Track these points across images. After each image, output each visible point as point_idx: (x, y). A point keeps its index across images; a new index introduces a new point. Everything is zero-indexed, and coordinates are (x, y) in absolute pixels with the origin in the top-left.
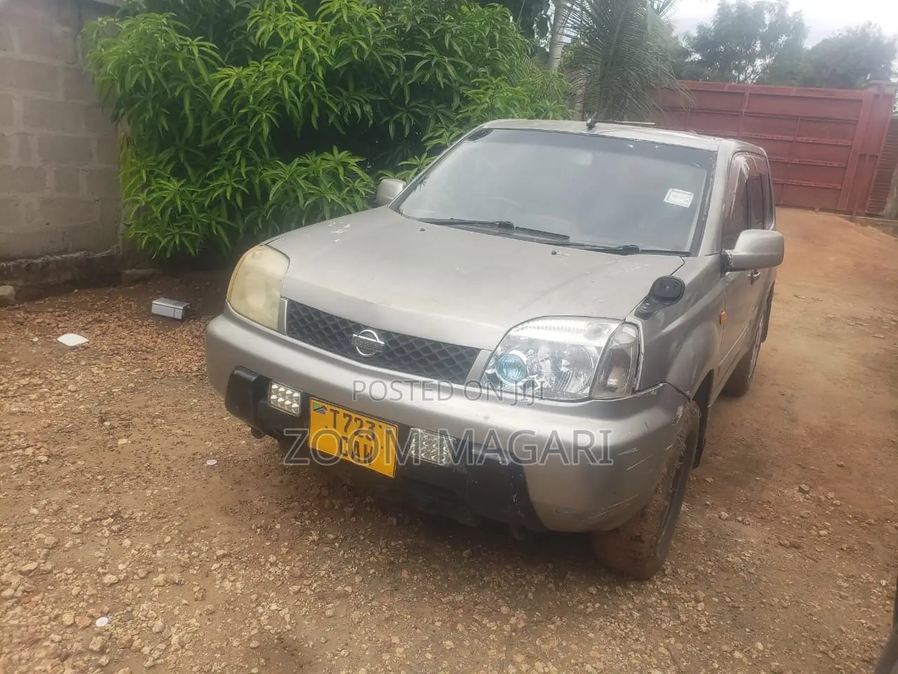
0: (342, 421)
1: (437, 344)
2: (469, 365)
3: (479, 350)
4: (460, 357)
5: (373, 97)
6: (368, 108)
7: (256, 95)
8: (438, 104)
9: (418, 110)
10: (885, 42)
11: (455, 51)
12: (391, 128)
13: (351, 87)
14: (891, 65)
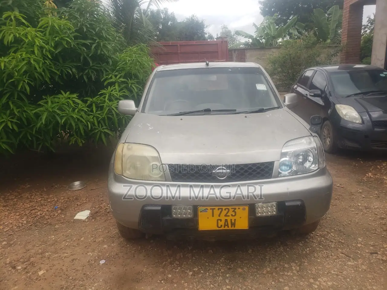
0: (217, 212)
1: (254, 165)
2: (272, 169)
3: (274, 162)
4: (267, 167)
5: (75, 64)
6: (74, 70)
7: (18, 71)
8: (103, 63)
9: (95, 67)
10: (200, 22)
11: (109, 38)
12: (85, 77)
13: (61, 61)
14: (204, 30)
